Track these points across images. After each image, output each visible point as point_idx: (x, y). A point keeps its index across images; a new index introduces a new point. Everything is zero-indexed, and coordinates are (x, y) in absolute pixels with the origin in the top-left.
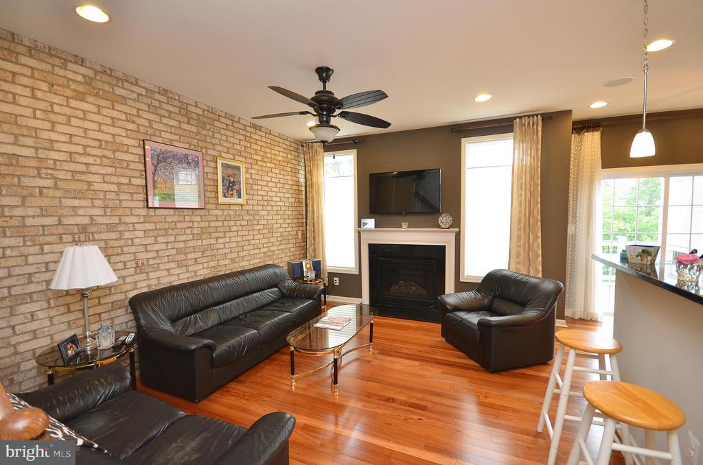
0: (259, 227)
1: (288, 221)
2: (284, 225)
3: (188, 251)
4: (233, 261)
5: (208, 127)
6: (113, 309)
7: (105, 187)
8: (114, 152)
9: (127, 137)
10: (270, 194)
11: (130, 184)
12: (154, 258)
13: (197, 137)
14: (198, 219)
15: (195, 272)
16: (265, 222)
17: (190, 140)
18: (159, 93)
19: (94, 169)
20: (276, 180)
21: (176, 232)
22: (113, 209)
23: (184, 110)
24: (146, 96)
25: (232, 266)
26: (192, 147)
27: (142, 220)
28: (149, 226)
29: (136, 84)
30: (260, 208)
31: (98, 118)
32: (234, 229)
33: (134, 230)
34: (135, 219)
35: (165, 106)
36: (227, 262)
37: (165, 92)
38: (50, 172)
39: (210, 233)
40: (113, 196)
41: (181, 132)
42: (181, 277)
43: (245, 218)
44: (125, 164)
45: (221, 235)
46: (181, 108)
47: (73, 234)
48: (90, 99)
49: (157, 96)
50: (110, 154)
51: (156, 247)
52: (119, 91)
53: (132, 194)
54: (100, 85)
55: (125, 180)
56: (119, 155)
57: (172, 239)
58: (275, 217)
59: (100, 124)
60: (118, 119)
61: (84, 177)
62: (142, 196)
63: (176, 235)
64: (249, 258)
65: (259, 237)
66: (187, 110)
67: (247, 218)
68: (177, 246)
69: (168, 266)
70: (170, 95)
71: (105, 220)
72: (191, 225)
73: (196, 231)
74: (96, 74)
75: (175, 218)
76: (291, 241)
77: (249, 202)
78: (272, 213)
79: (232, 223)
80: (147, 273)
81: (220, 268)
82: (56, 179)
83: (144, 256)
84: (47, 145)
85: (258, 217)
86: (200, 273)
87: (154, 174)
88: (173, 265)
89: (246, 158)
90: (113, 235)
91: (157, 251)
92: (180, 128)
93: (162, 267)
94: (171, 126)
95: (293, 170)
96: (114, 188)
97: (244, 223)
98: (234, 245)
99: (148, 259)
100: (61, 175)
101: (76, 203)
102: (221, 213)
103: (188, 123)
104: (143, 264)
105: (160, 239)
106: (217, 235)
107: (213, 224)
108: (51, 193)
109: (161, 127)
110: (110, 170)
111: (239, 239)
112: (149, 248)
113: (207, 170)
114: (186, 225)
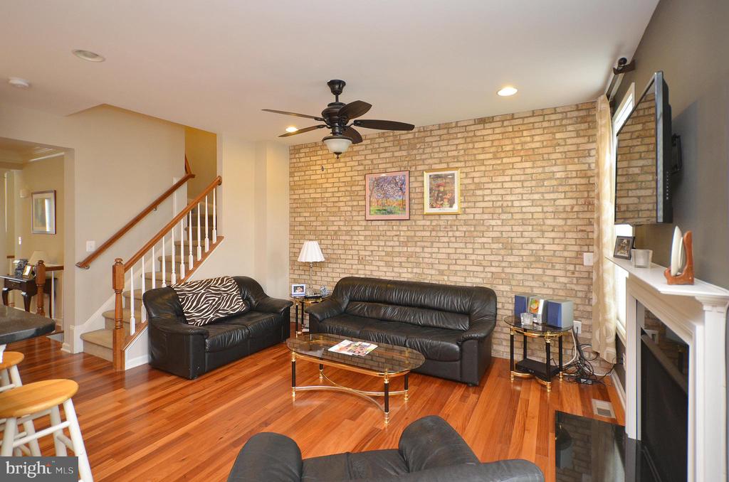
0: (484, 240)
2: (542, 241)
3: (394, 255)
4: (441, 273)
5: (418, 146)
7: (346, 209)
9: (358, 175)
10: (509, 198)
11: (358, 205)
12: (369, 256)
13: (407, 159)
14: (405, 228)
17: (400, 163)
19: (341, 199)
21: (386, 238)
22: (348, 222)
24: (370, 144)
26: (402, 169)
27: (363, 229)
28: (368, 233)
32: (446, 239)
33: (359, 235)
34: (359, 228)
36: (433, 272)
38: (325, 203)
39: (416, 242)
40: (348, 214)
41: (392, 160)
42: (387, 274)
44: (356, 193)
45: (429, 244)
49: (377, 140)
50: (349, 189)
51: (371, 248)
53: (359, 212)
55: (355, 203)
56: (354, 188)
57: (382, 243)
61: (337, 204)
62: (363, 213)
63: (385, 241)
64: (465, 274)
65: (483, 252)
67: (464, 228)
68: (385, 249)
69: (378, 263)
72: (398, 233)
73: (402, 239)
75: (385, 228)
77: (468, 210)
79: (441, 234)
80: (365, 265)
81: (424, 276)
83: (364, 253)
85: (482, 228)
86: (403, 275)
87: (370, 197)
88: (382, 264)
89: (465, 161)
90: (348, 238)
91: (372, 251)
92: (393, 157)
93: (374, 263)
94: (386, 158)
96: (350, 209)
97: (457, 234)
98: (444, 256)
99: (365, 256)
100: (329, 204)
101: (334, 219)
102: (428, 223)
103: (400, 150)
104: (362, 258)
105: (374, 243)
106: (423, 244)
107: (418, 234)
108: (325, 214)
109: (379, 161)
110: (349, 198)
112: (367, 248)
113: (413, 185)
114: (395, 233)
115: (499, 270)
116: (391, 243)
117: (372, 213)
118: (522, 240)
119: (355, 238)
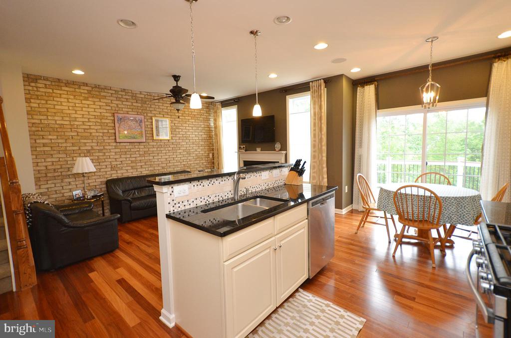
0: (180, 151)
1: (201, 148)
2: (199, 150)
3: (137, 162)
4: (163, 168)
5: (147, 103)
6: (101, 184)
7: (97, 134)
8: (101, 119)
9: (107, 113)
10: (188, 133)
11: (108, 132)
12: (120, 164)
13: (142, 109)
14: (143, 147)
15: (141, 172)
16: (185, 148)
17: (137, 110)
18: (121, 91)
19: (92, 127)
20: (192, 126)
21: (131, 153)
22: (100, 143)
23: (134, 96)
24: (115, 94)
25: (163, 170)
26: (139, 113)
27: (114, 147)
28: (117, 150)
29: (110, 89)
30: (180, 141)
31: (94, 107)
32: (164, 152)
33: (110, 152)
34: (110, 147)
35: (124, 97)
36: (159, 168)
37: (124, 90)
38: (75, 129)
40: (101, 138)
41: (132, 107)
42: (133, 173)
43: (171, 146)
44: (106, 124)
45: (156, 155)
46: (132, 96)
47: (84, 153)
48: (90, 99)
49: (120, 93)
50: (99, 121)
51: (121, 160)
52: (102, 94)
53: (109, 137)
54: (94, 93)
55: (106, 131)
56: (103, 121)
57: (129, 156)
58: (191, 146)
59: (95, 109)
60: (103, 106)
61: (88, 131)
62: (114, 138)
65: (180, 156)
66: (136, 96)
67: (172, 146)
68: (131, 159)
69: (127, 168)
70: (127, 91)
71: (98, 148)
72: (139, 150)
73: (141, 153)
74: (92, 89)
75: (130, 147)
76: (203, 159)
77: (173, 138)
78: (189, 143)
79: (163, 149)
80: (117, 171)
81: (155, 171)
82: (78, 132)
83: (115, 163)
84: (74, 119)
85: (180, 146)
86: (143, 172)
87: (119, 128)
88: (130, 168)
89: (171, 115)
90: (101, 154)
91: (121, 161)
92: (132, 105)
93: (124, 168)
94: (128, 105)
95: (205, 119)
96: (101, 134)
97: (170, 149)
98: (165, 160)
99: (117, 165)
100: (80, 130)
101: (86, 141)
102: (155, 144)
103: (137, 102)
104: (114, 167)
105: (122, 156)
106: (154, 155)
107: (151, 149)
108: (76, 137)
109: (123, 106)
110: (99, 127)
111: (167, 157)
112: (117, 160)
113: (147, 123)
114: (136, 150)
115: (186, 163)
116: (135, 156)
117: (121, 138)
118: (193, 150)
119: (107, 154)
